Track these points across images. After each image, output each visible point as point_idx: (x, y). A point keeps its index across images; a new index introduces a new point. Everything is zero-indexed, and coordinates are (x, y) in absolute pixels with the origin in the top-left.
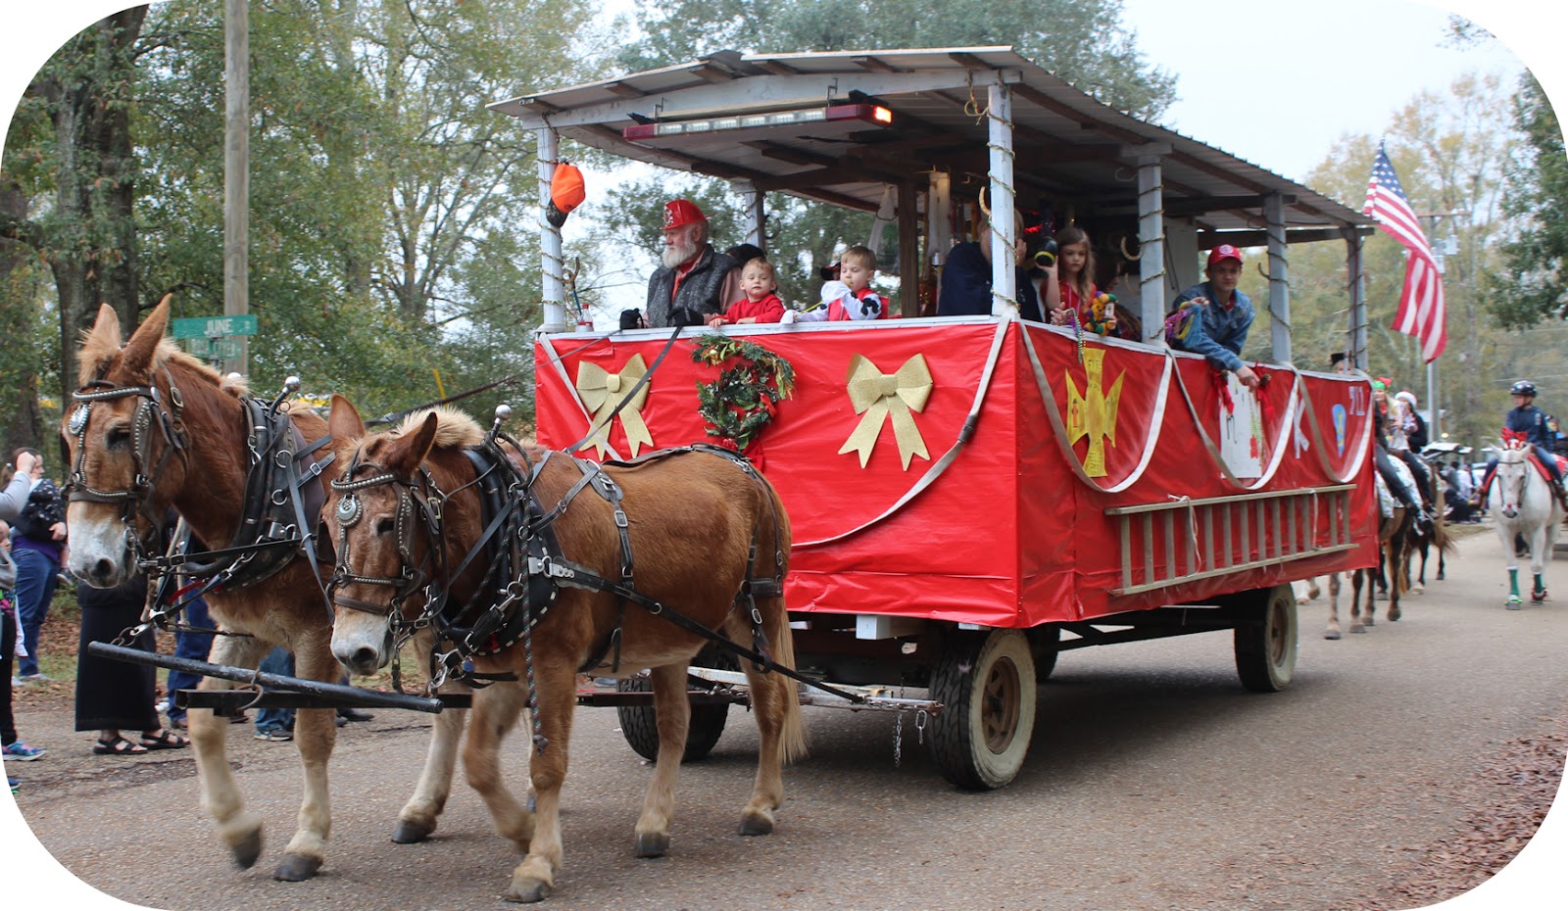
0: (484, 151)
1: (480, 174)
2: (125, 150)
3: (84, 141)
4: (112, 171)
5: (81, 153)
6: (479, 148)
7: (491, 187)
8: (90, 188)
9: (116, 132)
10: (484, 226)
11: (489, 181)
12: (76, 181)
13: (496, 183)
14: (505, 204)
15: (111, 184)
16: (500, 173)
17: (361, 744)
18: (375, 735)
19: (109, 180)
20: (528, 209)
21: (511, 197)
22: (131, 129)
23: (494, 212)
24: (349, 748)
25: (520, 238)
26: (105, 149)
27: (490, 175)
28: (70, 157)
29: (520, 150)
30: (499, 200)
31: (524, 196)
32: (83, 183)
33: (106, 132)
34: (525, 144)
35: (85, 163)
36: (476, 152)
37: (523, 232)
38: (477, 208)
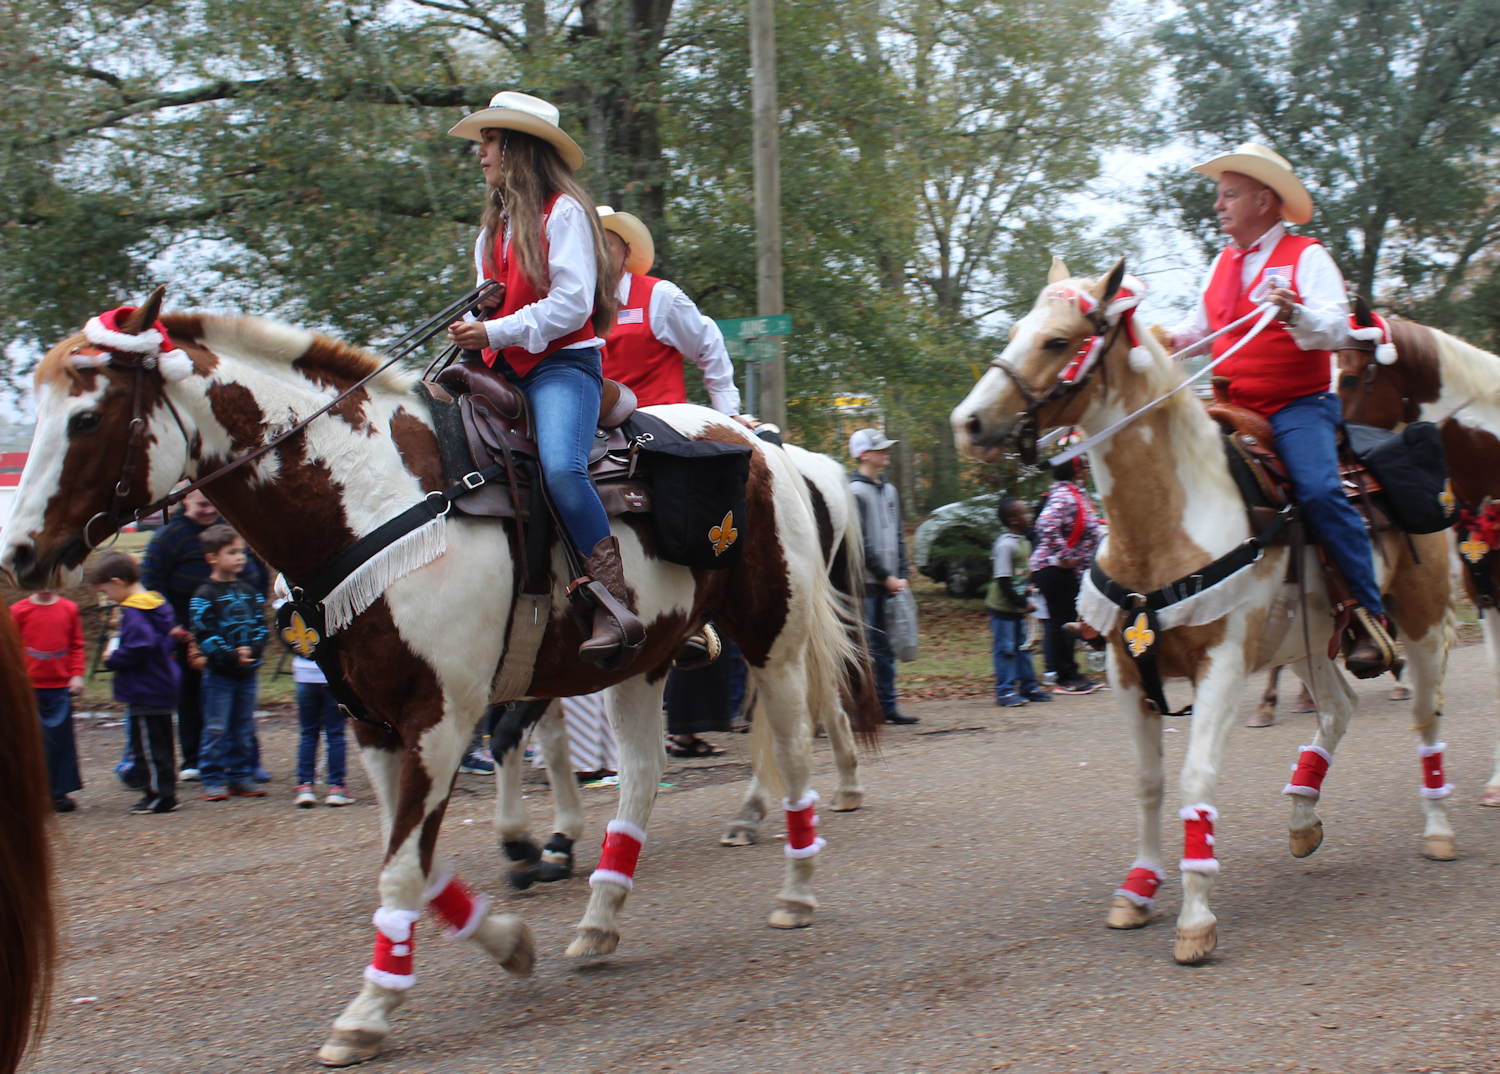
0: (1019, 138)
1: (1014, 162)
2: (655, 152)
3: (614, 145)
4: (642, 174)
5: (612, 157)
6: (1011, 136)
7: (1025, 175)
8: (621, 192)
9: (645, 135)
10: (1020, 216)
11: (1024, 169)
12: (607, 184)
13: (1031, 170)
14: (1042, 192)
15: (641, 187)
16: (1035, 160)
17: (907, 748)
18: (921, 738)
19: (639, 183)
20: (1065, 196)
21: (1047, 185)
22: (661, 130)
23: (1030, 200)
24: (895, 751)
25: (1058, 227)
26: (635, 152)
27: (1023, 162)
28: (601, 161)
29: (1054, 136)
30: (1035, 188)
31: (1060, 182)
32: (615, 186)
33: (635, 135)
34: (1060, 129)
35: (616, 168)
36: (1008, 139)
37: (1060, 220)
38: (1013, 197)
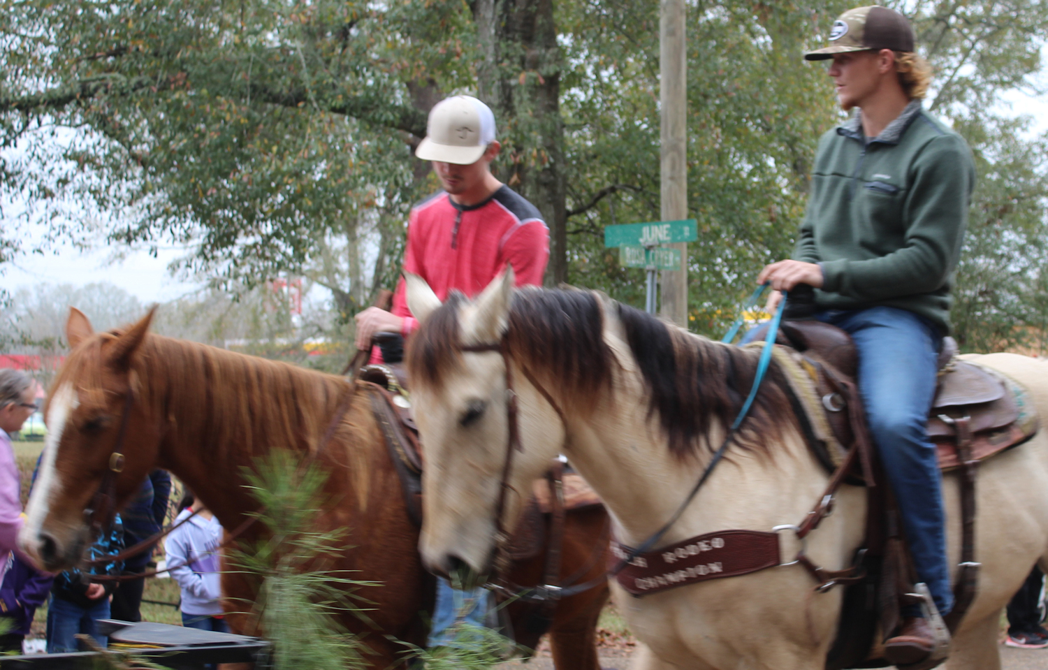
0: (948, 27)
1: (944, 54)
2: (550, 40)
3: (506, 31)
4: (536, 64)
5: (503, 45)
6: (942, 25)
7: (956, 70)
8: (513, 82)
9: (540, 20)
10: (948, 113)
11: (954, 62)
12: (497, 75)
13: (961, 63)
14: (973, 87)
15: (535, 79)
16: (966, 53)
19: (533, 74)
20: (999, 92)
21: (979, 80)
22: (556, 16)
23: (960, 97)
25: (990, 127)
26: (528, 39)
27: (954, 55)
28: (491, 49)
29: (989, 25)
30: (965, 82)
31: (995, 77)
32: (505, 78)
33: (529, 20)
34: (996, 19)
35: (507, 56)
36: (938, 29)
37: (993, 119)
38: (940, 94)
